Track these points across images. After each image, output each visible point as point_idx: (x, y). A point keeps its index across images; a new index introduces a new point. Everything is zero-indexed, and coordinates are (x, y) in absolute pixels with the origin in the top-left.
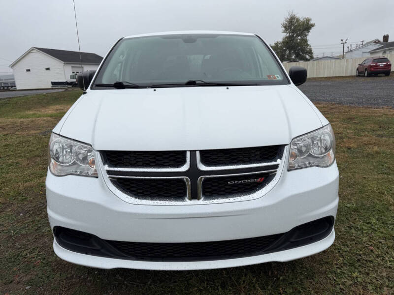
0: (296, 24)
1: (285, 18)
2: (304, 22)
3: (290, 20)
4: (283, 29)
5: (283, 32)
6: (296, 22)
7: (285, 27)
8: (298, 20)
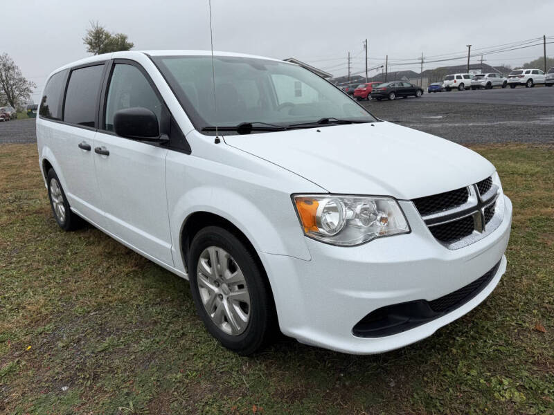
0: (106, 41)
1: (87, 30)
2: (117, 40)
3: (96, 34)
4: (88, 46)
5: (88, 51)
6: (105, 39)
7: (90, 44)
8: (108, 36)
